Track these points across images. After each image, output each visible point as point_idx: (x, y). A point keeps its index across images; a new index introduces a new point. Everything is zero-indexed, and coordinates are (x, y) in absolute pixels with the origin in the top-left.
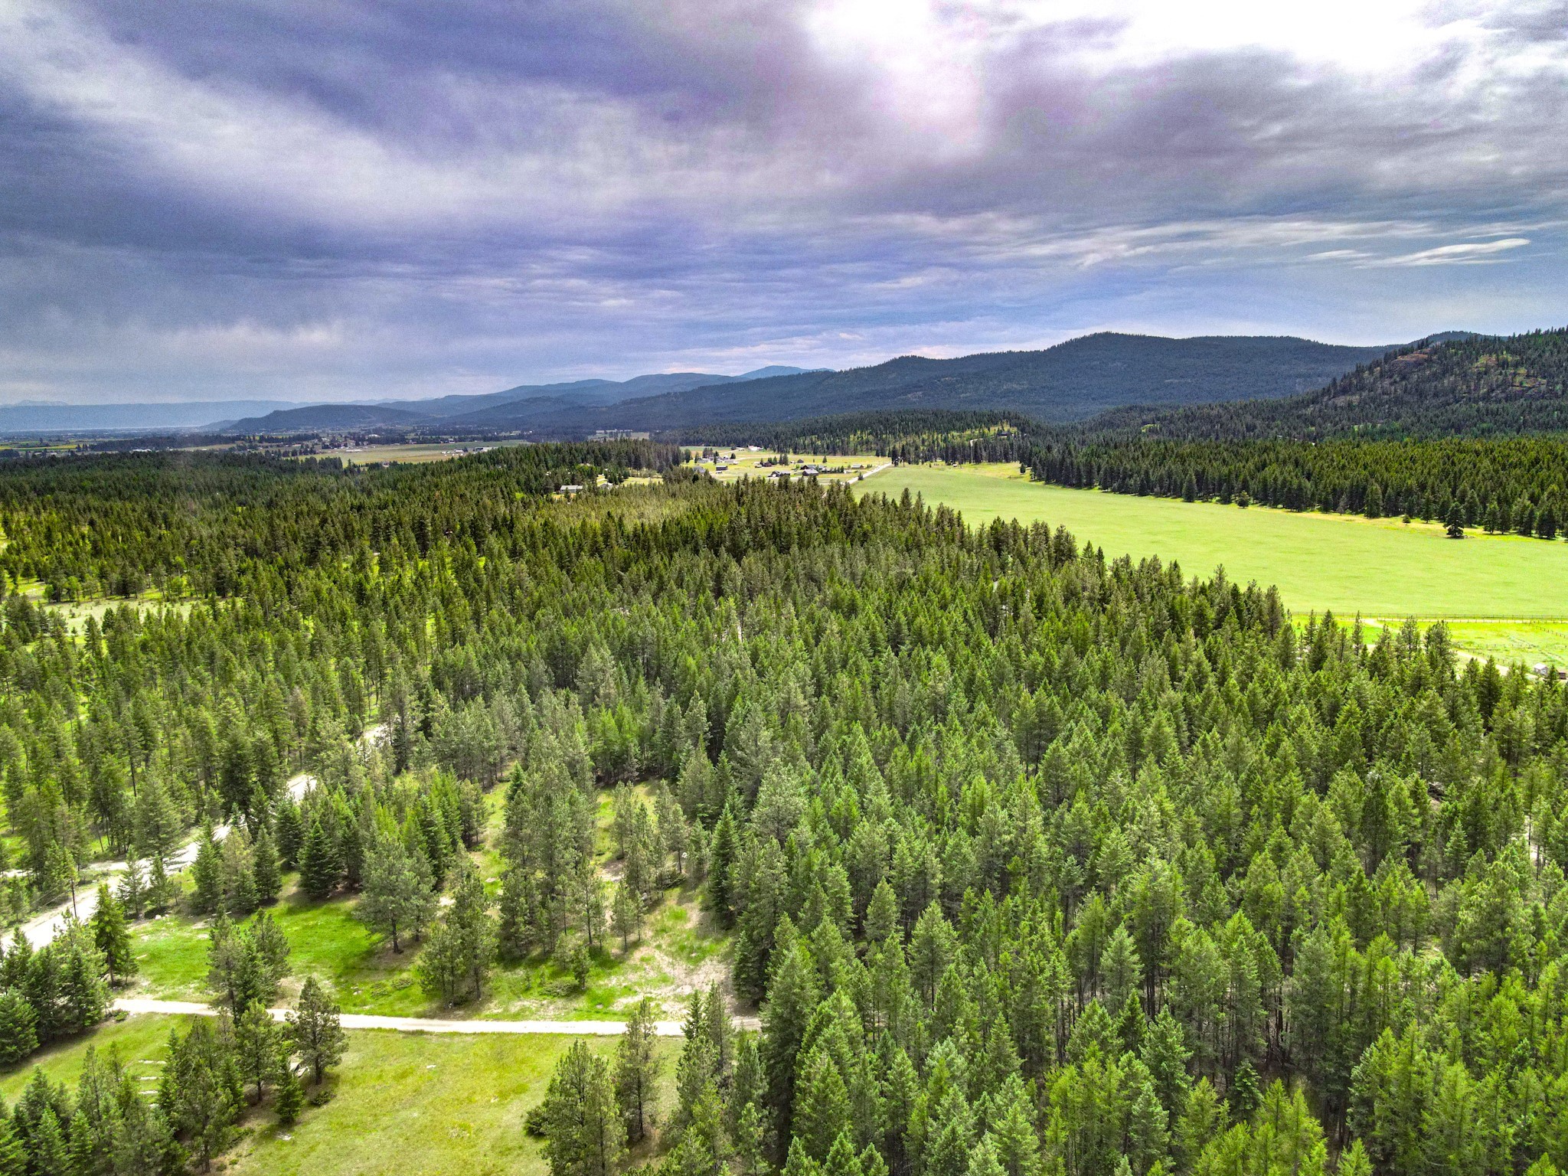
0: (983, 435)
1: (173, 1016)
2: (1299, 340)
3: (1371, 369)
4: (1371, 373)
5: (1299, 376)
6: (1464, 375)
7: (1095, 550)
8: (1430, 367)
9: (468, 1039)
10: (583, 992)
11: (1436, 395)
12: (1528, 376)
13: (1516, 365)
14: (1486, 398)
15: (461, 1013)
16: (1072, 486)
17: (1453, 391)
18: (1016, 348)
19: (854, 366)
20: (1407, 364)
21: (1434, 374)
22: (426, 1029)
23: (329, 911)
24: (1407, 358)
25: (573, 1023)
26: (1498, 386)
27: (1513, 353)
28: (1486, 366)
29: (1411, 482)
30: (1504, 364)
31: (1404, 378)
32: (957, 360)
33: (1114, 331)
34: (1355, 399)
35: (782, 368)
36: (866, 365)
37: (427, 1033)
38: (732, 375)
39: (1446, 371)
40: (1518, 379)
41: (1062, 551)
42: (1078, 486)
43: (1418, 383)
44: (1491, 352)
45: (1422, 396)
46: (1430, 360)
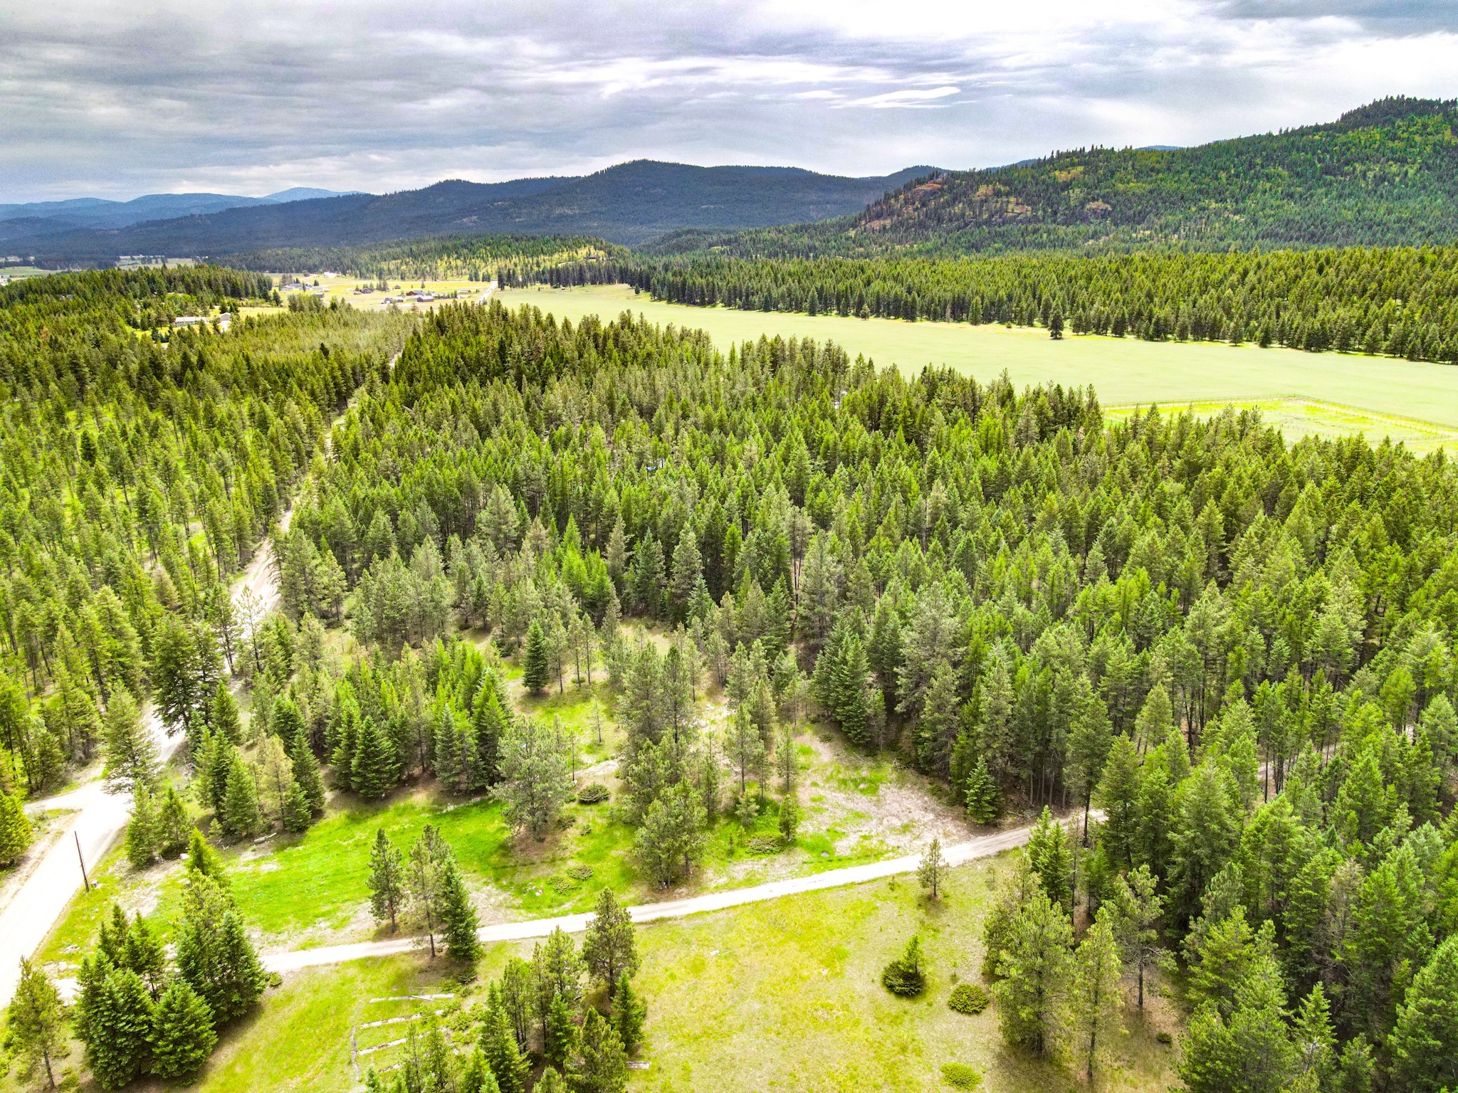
0: (571, 259)
1: (347, 964)
2: (802, 171)
3: (896, 197)
4: (897, 200)
5: (811, 203)
6: (970, 203)
7: (867, 362)
8: (942, 196)
9: (720, 915)
10: (793, 843)
11: (951, 220)
12: (1017, 204)
13: (1008, 195)
14: (988, 222)
15: (684, 890)
16: (695, 304)
17: (963, 215)
18: (558, 174)
19: (399, 190)
20: (926, 192)
21: (947, 201)
22: (666, 914)
23: (402, 812)
24: (924, 187)
25: (815, 877)
26: (996, 212)
27: (1005, 184)
28: (986, 195)
29: (1002, 293)
30: (998, 194)
31: (924, 205)
32: (501, 184)
33: (650, 159)
34: (888, 222)
35: (309, 189)
36: (412, 188)
37: (669, 919)
38: (255, 196)
39: (955, 200)
40: (1010, 206)
41: (837, 363)
42: (703, 304)
43: (936, 209)
44: (988, 183)
45: (940, 221)
46: (942, 190)
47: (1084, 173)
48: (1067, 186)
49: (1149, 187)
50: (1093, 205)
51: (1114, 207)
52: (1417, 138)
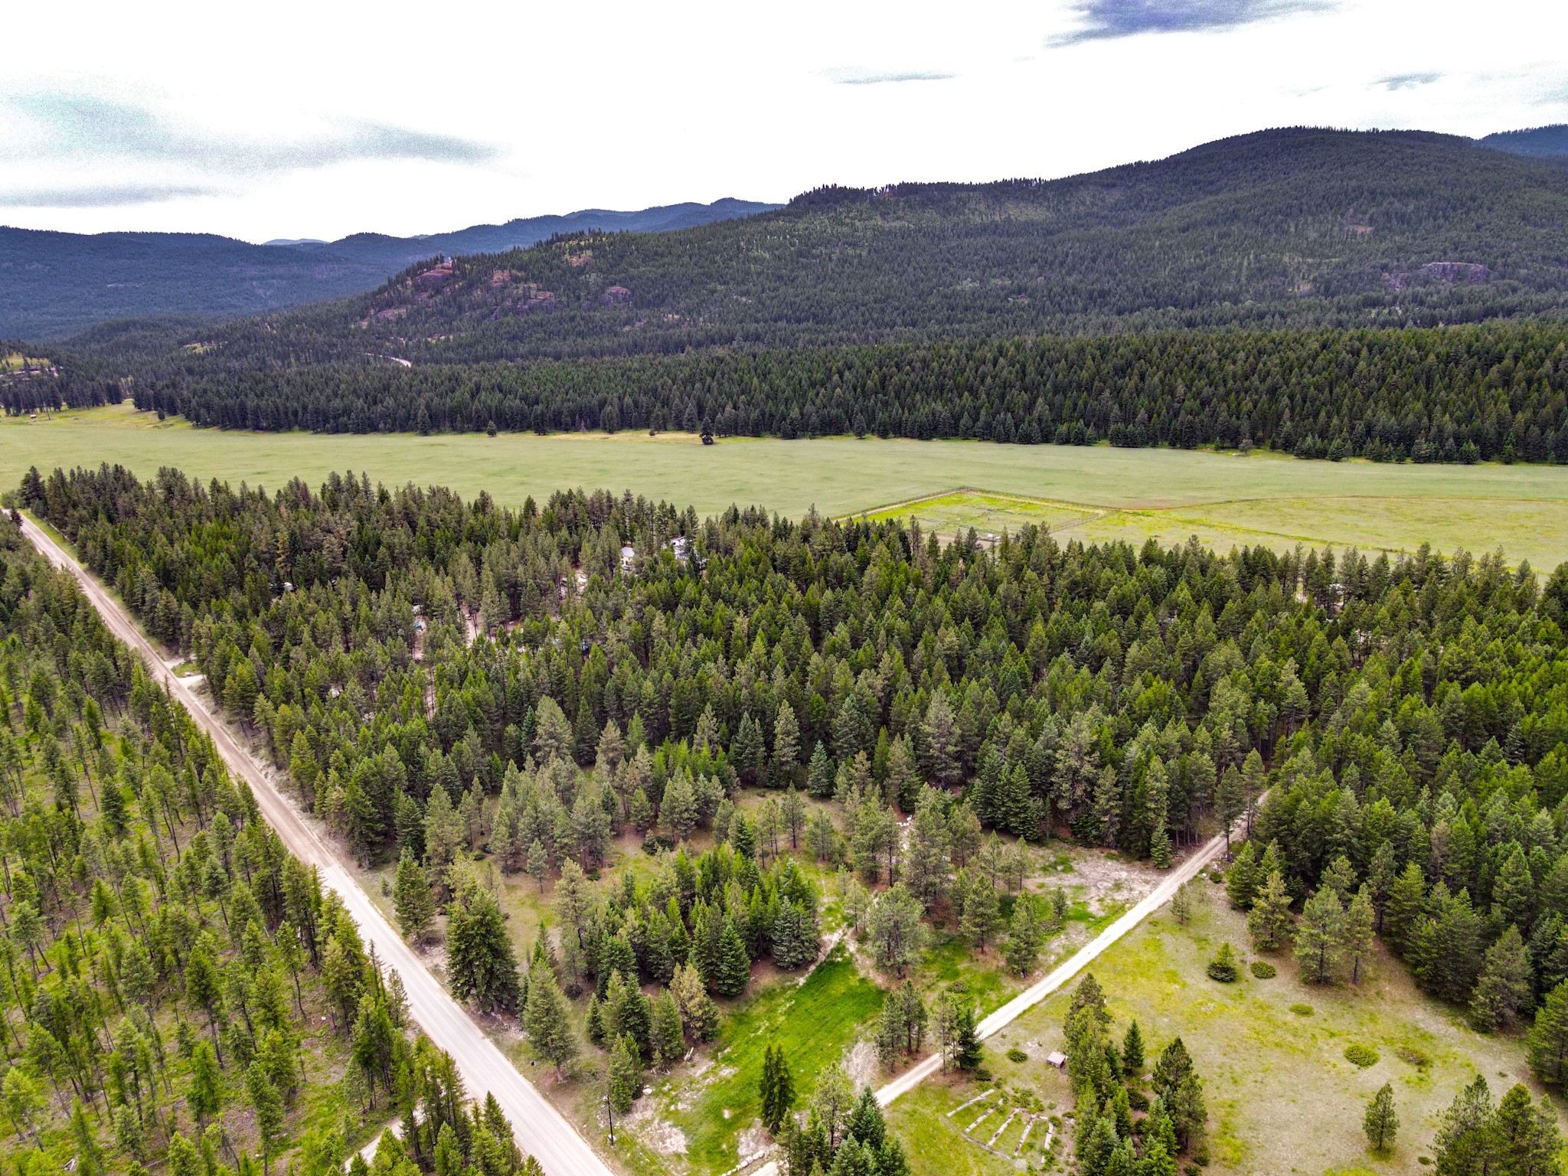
3: (402, 283)
12: (539, 290)
13: (526, 280)
15: (1038, 973)
17: (484, 303)
21: (463, 288)
26: (519, 299)
28: (503, 281)
30: (516, 279)
34: (402, 311)
40: (532, 292)
43: (453, 296)
44: (503, 268)
45: (460, 309)
46: (453, 275)
47: (594, 257)
48: (581, 270)
49: (661, 271)
50: (614, 289)
51: (633, 291)
52: (857, 223)
